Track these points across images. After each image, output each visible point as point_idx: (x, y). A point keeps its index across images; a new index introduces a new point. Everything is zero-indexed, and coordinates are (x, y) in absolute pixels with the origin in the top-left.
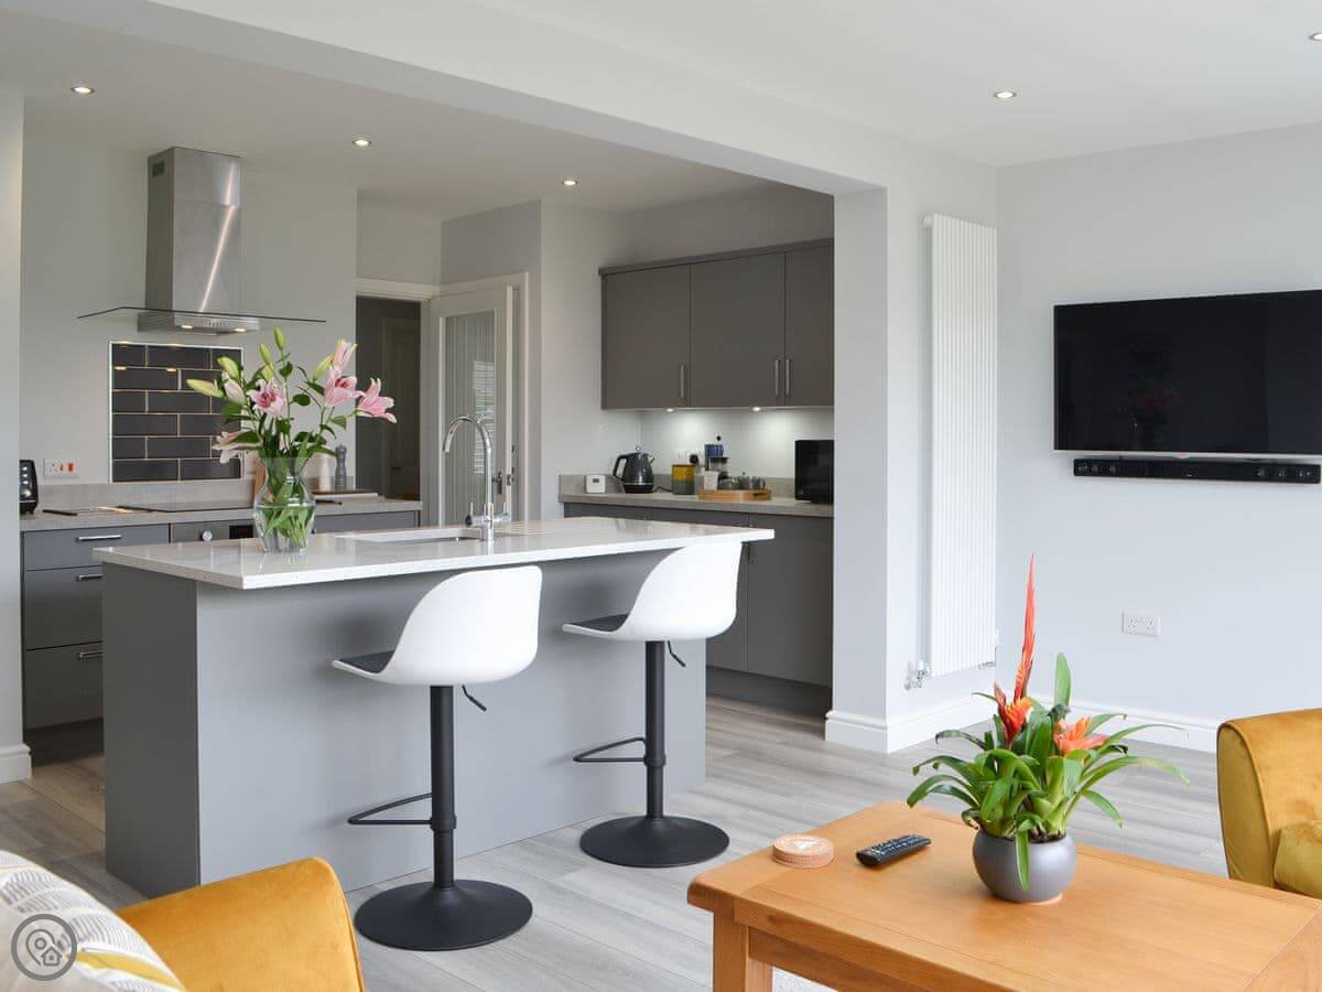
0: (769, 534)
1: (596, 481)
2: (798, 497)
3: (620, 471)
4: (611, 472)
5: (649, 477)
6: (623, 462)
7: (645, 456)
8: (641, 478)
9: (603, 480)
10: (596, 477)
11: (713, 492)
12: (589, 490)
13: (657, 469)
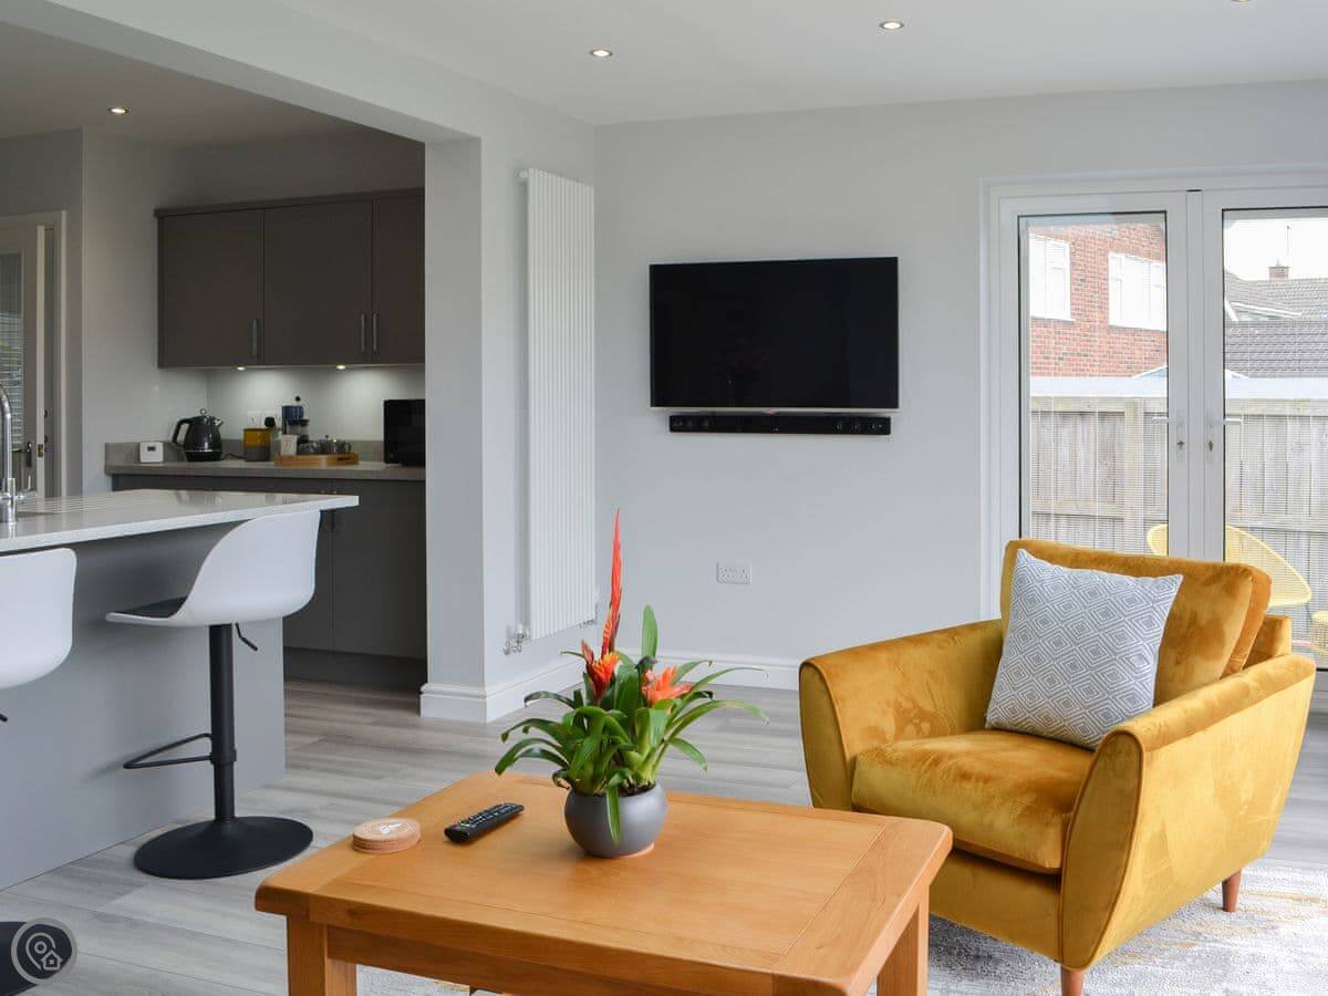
0: (352, 501)
1: (152, 449)
2: (387, 461)
3: (181, 437)
4: (170, 438)
5: (217, 442)
6: (185, 427)
7: (212, 420)
8: (206, 444)
9: (160, 448)
10: (151, 445)
11: (291, 458)
12: (143, 460)
13: (225, 433)
